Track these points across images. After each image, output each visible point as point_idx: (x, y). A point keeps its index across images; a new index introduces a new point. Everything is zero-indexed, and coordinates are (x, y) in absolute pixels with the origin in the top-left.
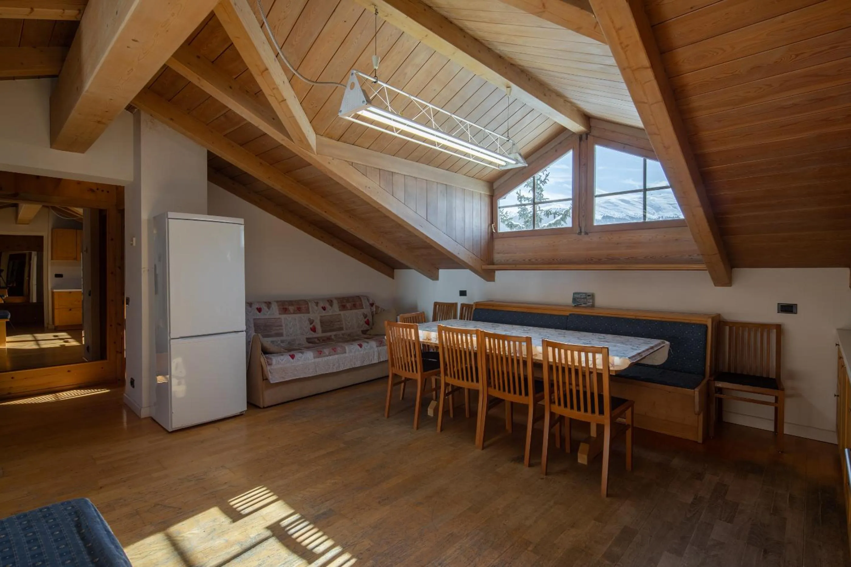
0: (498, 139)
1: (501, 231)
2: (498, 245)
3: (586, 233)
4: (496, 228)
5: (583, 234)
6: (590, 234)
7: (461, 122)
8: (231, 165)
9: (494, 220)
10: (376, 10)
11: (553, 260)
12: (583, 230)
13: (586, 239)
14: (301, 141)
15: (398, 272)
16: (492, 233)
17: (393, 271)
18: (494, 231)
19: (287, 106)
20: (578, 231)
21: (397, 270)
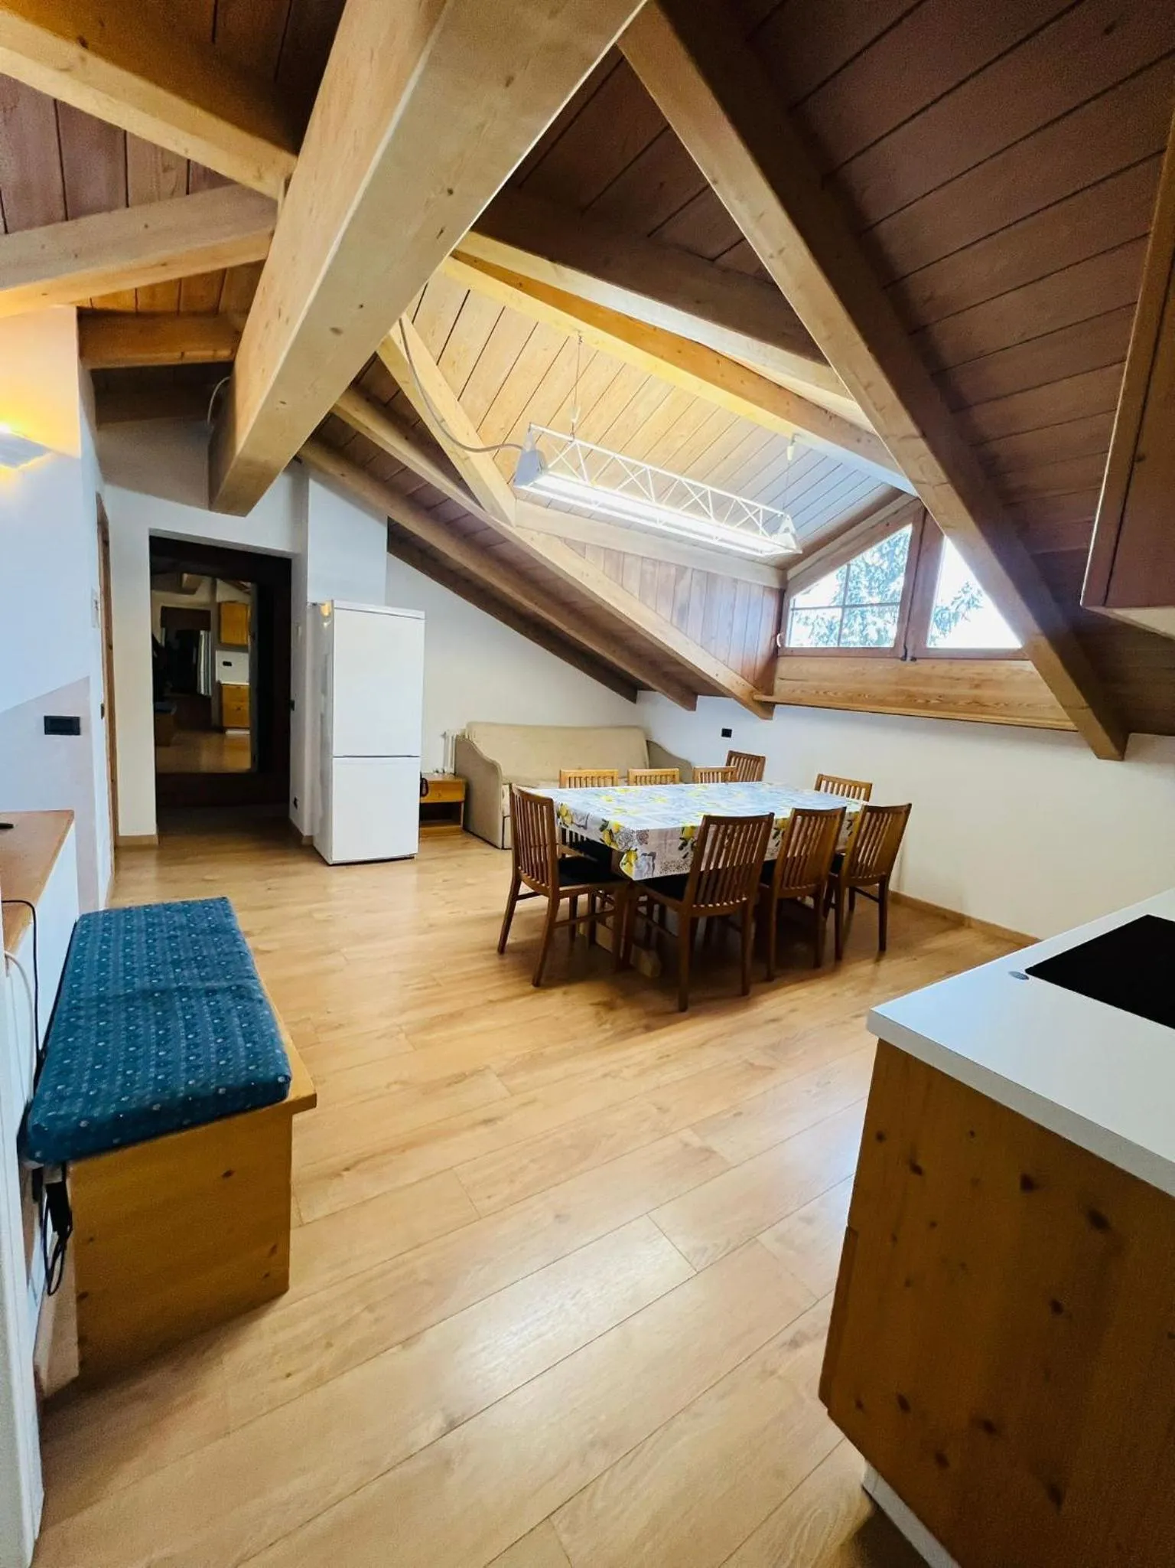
0: (759, 511)
1: (792, 646)
2: (783, 667)
3: (914, 659)
4: (782, 641)
5: (908, 659)
6: (918, 661)
7: (693, 487)
8: (414, 535)
9: (782, 628)
10: (580, 338)
11: (860, 695)
12: (910, 654)
13: (910, 667)
14: (493, 509)
15: (641, 694)
16: (776, 649)
17: (636, 693)
18: (779, 645)
19: (472, 465)
20: (901, 654)
21: (642, 692)
